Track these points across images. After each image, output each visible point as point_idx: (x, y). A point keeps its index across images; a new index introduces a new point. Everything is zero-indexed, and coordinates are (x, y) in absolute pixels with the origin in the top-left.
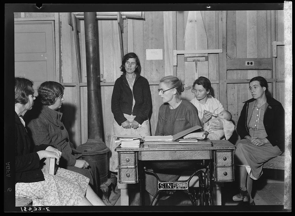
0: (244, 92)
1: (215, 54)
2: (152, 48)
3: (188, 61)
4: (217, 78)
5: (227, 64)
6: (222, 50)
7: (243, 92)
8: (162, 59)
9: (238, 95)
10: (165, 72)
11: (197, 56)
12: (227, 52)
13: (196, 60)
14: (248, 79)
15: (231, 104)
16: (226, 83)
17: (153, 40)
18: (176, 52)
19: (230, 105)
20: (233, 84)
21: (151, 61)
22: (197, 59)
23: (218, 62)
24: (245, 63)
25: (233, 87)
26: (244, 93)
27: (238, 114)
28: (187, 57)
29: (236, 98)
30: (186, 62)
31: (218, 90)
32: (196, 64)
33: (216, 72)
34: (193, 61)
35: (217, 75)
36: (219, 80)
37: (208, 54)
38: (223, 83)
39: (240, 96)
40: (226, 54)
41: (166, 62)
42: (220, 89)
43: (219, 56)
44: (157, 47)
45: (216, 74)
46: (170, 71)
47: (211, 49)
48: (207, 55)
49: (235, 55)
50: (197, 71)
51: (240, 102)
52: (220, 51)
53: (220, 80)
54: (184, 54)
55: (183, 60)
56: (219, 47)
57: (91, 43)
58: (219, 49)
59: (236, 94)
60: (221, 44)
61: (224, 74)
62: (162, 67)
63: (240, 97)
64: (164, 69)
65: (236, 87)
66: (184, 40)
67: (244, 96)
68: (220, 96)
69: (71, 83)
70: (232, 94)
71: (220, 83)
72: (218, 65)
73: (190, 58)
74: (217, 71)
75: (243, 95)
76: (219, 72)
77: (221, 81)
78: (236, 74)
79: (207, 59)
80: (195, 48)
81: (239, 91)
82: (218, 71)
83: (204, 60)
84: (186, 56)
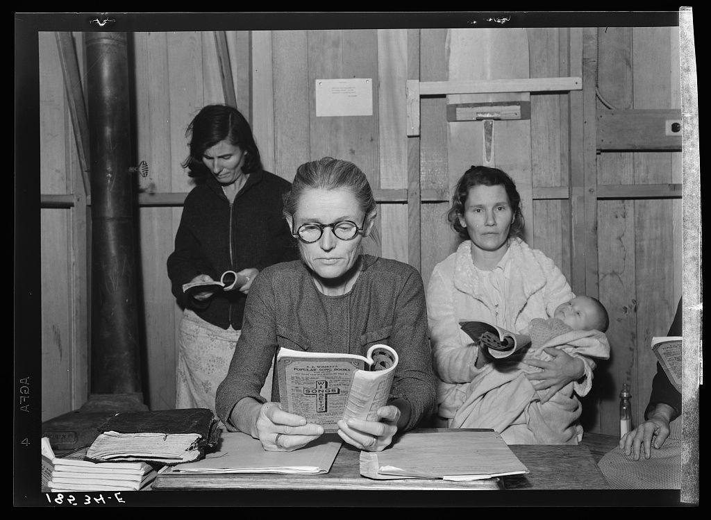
0: (659, 229)
1: (556, 96)
2: (335, 77)
3: (458, 119)
4: (562, 180)
5: (598, 132)
6: (579, 80)
7: (654, 230)
8: (370, 113)
9: (637, 239)
10: (382, 160)
11: (490, 101)
12: (597, 86)
13: (488, 116)
14: (674, 183)
15: (614, 273)
16: (595, 198)
17: (340, 49)
18: (418, 88)
19: (609, 278)
20: (621, 201)
21: (334, 120)
22: (492, 113)
23: (565, 124)
24: (663, 128)
25: (620, 213)
26: (659, 233)
27: (636, 310)
28: (457, 106)
29: (631, 251)
30: (451, 123)
31: (568, 222)
32: (489, 132)
33: (558, 158)
34: (479, 119)
35: (562, 169)
36: (570, 185)
37: (532, 93)
38: (582, 199)
39: (645, 243)
40: (597, 95)
41: (384, 124)
42: (571, 217)
43: (569, 101)
44: (353, 73)
45: (558, 166)
46: (399, 154)
47: (541, 77)
48: (525, 98)
49: (628, 99)
50: (492, 153)
51: (645, 264)
52: (572, 82)
53: (574, 188)
54: (444, 96)
55: (445, 117)
56: (569, 69)
57: (106, 49)
58: (569, 76)
59: (630, 235)
60: (577, 62)
61: (589, 164)
62: (372, 140)
63: (645, 248)
64: (378, 147)
65: (630, 212)
66: (447, 45)
67: (658, 242)
68: (571, 243)
69: (63, 195)
70: (616, 236)
71: (574, 199)
72: (566, 134)
73: (467, 109)
74: (562, 155)
75: (656, 238)
76: (568, 158)
77: (577, 191)
78: (632, 165)
79: (526, 112)
80: (483, 75)
81: (639, 224)
82: (567, 155)
83: (515, 117)
84: (452, 100)
